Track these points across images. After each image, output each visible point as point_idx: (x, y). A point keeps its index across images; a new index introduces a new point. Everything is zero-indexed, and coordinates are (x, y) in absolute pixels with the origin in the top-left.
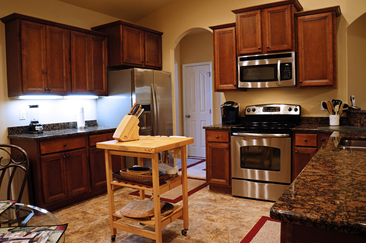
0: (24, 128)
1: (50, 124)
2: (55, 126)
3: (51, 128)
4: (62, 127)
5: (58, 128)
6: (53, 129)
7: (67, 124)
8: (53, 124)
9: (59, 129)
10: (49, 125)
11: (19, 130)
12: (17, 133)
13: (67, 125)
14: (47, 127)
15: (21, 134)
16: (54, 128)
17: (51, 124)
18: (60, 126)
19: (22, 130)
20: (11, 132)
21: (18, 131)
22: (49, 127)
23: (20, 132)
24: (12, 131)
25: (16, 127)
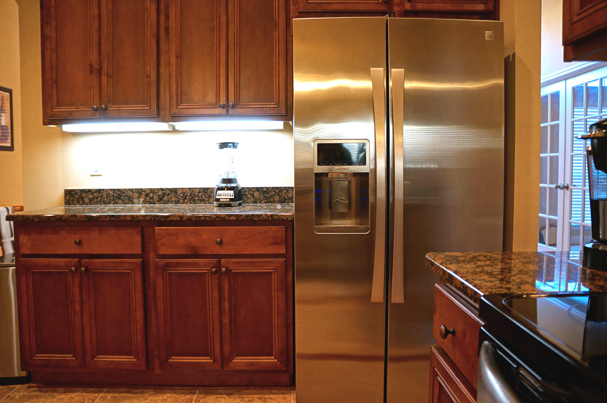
0: (95, 194)
1: (154, 189)
2: (168, 195)
3: (156, 198)
4: (186, 199)
5: (174, 199)
6: (160, 200)
7: (200, 192)
8: (162, 189)
9: (177, 202)
10: (152, 191)
11: (84, 196)
12: (81, 203)
13: (200, 195)
14: (147, 195)
15: (87, 204)
16: (165, 198)
17: (158, 190)
18: (182, 195)
19: (91, 197)
20: (69, 200)
21: (83, 198)
22: (151, 195)
23: (86, 200)
24: (70, 197)
25: (78, 190)
